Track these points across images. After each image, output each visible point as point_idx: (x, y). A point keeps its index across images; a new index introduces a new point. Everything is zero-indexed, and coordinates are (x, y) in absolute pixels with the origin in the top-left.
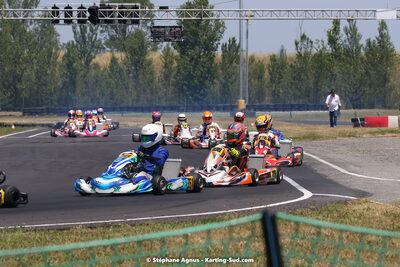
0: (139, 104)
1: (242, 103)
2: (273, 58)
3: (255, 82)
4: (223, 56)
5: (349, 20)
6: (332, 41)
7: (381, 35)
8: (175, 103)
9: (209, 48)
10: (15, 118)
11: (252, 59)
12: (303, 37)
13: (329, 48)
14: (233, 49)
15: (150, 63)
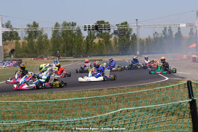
0: (107, 54)
1: (138, 53)
2: (147, 39)
3: (142, 46)
4: (132, 39)
5: (170, 27)
6: (164, 33)
7: (179, 31)
8: (118, 53)
9: (128, 37)
10: (71, 59)
11: (140, 39)
12: (156, 33)
13: (163, 36)
14: (134, 37)
15: (110, 41)
